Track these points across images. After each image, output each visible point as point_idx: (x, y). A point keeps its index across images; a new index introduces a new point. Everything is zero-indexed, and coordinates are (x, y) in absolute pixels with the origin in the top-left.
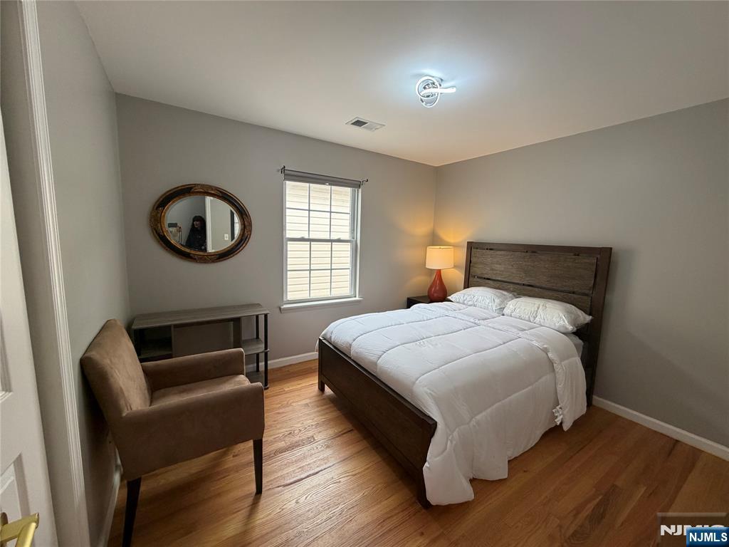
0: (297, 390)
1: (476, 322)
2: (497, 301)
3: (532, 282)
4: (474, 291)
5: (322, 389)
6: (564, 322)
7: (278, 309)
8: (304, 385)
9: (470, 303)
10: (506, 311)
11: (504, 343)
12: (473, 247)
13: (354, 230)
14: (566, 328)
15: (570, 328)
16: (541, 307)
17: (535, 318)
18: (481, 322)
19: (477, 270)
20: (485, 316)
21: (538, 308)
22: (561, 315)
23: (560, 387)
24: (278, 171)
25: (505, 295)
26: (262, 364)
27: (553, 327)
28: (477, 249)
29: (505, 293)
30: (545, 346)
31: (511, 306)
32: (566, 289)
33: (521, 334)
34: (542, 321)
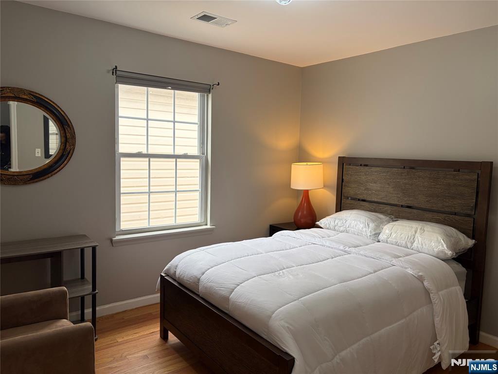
0: (134, 340)
1: (347, 249)
2: (372, 225)
3: (410, 203)
4: (346, 214)
5: (164, 337)
6: (443, 247)
7: (109, 241)
8: (142, 333)
9: (342, 229)
10: (382, 237)
11: (375, 272)
12: (344, 163)
13: (203, 143)
14: (446, 254)
15: (449, 253)
16: (419, 230)
17: (412, 243)
18: (353, 249)
19: (350, 190)
20: (358, 242)
21: (416, 232)
22: (440, 238)
23: (437, 320)
24: (108, 72)
25: (380, 219)
26: (88, 311)
27: (431, 253)
28: (350, 165)
29: (381, 216)
30: (420, 274)
31: (387, 231)
32: (447, 209)
33: (394, 261)
34: (419, 246)
